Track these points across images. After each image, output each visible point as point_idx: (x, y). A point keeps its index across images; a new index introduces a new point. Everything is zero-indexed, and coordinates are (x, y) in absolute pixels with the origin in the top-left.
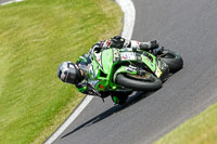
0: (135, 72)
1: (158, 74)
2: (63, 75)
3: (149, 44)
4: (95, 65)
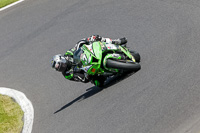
0: (120, 57)
4: (88, 54)
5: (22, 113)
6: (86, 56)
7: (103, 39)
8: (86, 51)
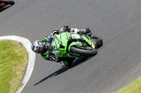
0: (81, 45)
1: (93, 47)
2: (35, 49)
3: (84, 30)
4: (57, 42)
5: (27, 54)
6: (56, 44)
7: (72, 29)
8: (56, 40)
